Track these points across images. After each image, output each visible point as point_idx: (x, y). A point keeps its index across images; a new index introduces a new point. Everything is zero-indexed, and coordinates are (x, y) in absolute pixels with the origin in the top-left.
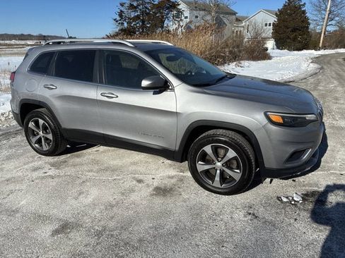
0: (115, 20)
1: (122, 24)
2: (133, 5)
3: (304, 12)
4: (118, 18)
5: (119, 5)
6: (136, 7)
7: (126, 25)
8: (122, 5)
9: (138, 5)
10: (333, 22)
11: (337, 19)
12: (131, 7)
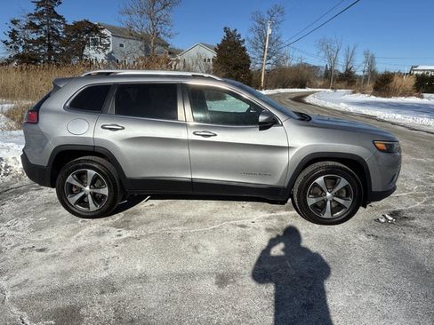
0: (4, 42)
1: (16, 48)
2: (34, 24)
3: (244, 49)
4: (9, 40)
5: (9, 22)
6: (38, 27)
7: (21, 50)
8: (14, 22)
9: (42, 25)
10: (271, 61)
11: (274, 57)
12: (31, 26)
